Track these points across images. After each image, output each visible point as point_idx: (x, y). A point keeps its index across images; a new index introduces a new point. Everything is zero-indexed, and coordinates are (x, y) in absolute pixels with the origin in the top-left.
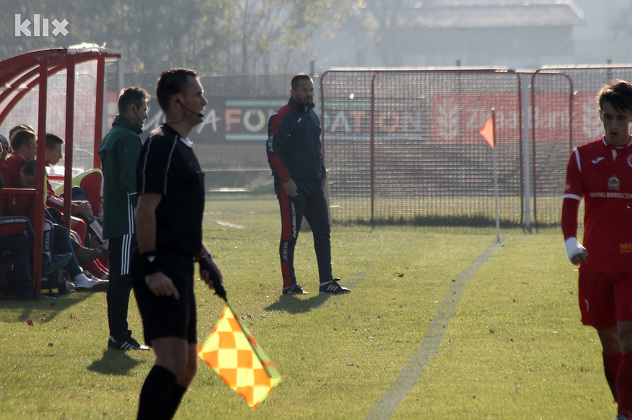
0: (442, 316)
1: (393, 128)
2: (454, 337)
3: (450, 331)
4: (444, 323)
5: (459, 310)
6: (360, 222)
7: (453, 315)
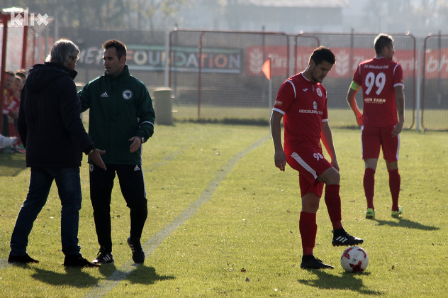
0: (218, 178)
1: (223, 65)
2: (221, 191)
3: (220, 188)
4: (217, 183)
5: (228, 175)
6: (191, 121)
7: (225, 178)
